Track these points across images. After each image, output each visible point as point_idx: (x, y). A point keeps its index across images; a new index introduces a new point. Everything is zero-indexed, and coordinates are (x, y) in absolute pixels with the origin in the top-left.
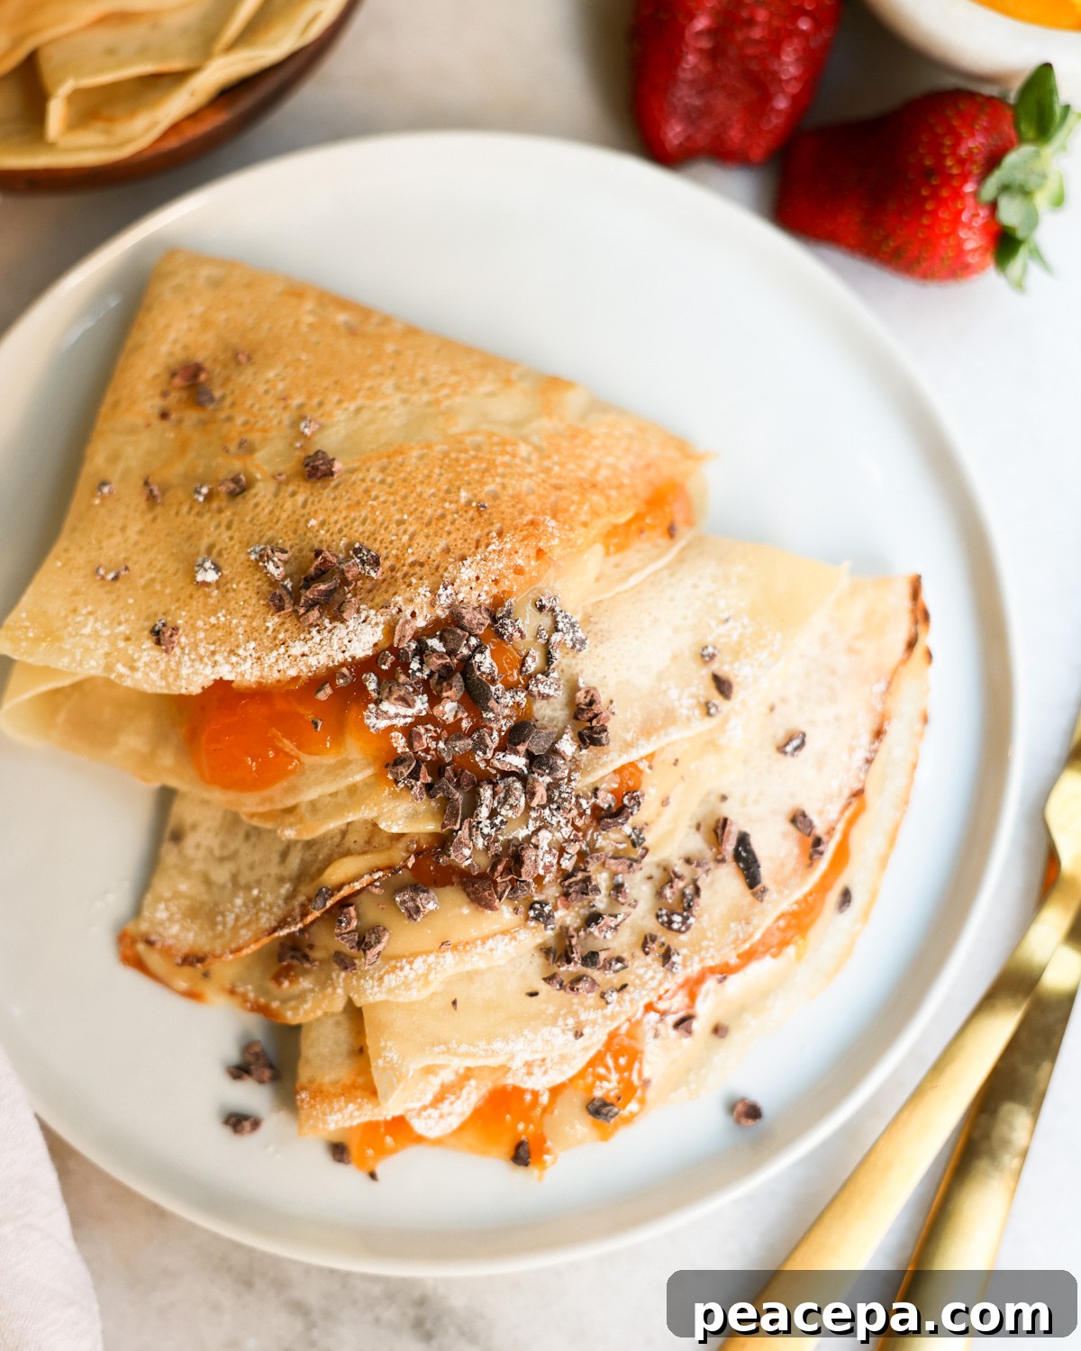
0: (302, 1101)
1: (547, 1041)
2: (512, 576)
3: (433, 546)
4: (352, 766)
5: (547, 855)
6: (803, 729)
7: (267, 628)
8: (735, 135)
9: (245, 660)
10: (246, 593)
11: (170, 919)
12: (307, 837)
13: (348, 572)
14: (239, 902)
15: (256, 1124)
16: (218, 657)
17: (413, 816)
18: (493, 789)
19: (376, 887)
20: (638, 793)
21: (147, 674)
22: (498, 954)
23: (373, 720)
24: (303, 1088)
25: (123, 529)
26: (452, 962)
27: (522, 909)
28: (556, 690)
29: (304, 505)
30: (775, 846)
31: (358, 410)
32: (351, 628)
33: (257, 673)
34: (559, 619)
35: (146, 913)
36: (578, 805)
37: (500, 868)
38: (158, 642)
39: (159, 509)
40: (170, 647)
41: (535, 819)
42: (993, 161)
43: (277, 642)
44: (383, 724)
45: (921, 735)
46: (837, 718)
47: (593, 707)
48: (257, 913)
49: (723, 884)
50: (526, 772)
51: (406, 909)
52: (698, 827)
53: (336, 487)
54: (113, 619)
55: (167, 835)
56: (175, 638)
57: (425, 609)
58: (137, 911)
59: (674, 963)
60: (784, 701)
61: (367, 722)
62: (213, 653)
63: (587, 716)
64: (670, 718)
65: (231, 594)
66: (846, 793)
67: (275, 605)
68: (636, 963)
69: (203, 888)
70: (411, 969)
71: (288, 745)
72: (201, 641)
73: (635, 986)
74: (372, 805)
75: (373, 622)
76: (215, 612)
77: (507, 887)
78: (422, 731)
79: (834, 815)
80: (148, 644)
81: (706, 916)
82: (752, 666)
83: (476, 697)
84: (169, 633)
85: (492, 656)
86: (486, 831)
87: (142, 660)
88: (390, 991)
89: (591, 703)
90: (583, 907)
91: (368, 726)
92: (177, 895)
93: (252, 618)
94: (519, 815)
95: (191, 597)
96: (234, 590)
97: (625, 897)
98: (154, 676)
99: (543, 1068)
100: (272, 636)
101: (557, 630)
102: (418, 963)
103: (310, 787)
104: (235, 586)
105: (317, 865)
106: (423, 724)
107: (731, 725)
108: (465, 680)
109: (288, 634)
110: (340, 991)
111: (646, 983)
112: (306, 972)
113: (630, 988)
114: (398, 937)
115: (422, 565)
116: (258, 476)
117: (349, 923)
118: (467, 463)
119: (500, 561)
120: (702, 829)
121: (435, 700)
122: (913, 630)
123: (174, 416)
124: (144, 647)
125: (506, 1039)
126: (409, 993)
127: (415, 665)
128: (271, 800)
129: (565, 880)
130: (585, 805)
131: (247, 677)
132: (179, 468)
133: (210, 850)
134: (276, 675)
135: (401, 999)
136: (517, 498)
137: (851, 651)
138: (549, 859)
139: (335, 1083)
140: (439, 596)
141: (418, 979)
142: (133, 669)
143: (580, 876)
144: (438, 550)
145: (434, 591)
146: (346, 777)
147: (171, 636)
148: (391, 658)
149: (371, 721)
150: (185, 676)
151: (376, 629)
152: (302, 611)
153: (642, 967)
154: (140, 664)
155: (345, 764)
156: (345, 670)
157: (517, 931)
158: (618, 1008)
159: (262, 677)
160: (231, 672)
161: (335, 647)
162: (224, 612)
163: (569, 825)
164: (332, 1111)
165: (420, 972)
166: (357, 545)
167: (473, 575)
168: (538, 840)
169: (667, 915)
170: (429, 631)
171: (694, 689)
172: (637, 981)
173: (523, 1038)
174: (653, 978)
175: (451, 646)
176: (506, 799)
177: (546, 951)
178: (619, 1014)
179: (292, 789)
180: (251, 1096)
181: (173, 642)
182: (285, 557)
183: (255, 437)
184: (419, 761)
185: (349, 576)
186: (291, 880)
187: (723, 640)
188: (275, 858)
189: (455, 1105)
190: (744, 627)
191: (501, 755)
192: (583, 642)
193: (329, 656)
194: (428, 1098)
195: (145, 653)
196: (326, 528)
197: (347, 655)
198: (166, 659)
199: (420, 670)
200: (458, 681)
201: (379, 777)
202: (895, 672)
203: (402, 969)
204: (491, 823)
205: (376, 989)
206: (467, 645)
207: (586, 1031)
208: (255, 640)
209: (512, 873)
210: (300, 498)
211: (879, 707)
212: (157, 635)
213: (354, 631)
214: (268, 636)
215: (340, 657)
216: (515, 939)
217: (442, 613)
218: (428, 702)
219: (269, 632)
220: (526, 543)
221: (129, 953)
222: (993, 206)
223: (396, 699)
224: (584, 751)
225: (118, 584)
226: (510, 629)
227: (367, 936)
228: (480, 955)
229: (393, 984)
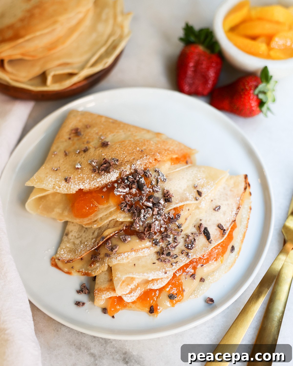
0: (96, 293)
1: (158, 275)
2: (149, 164)
3: (131, 158)
4: (111, 207)
5: (157, 227)
6: (220, 205)
7: (92, 176)
8: (200, 89)
9: (86, 183)
10: (87, 170)
11: (64, 253)
12: (99, 226)
13: (111, 163)
14: (82, 246)
15: (83, 304)
16: (80, 184)
17: (125, 217)
18: (144, 210)
19: (116, 236)
20: (179, 214)
21: (63, 189)
22: (145, 252)
23: (116, 192)
24: (96, 290)
25: (59, 161)
26: (134, 254)
27: (151, 241)
28: (159, 190)
29: (101, 152)
30: (213, 231)
31: (114, 135)
32: (111, 174)
33: (89, 186)
34: (160, 173)
35: (58, 253)
36: (165, 216)
37: (146, 229)
38: (66, 181)
39: (67, 157)
40: (69, 181)
41: (154, 218)
42: (256, 87)
43: (94, 179)
44: (118, 193)
45: (250, 212)
46: (228, 204)
47: (168, 193)
48: (86, 248)
49: (201, 240)
50: (152, 207)
51: (123, 239)
52: (195, 226)
53: (109, 148)
54: (56, 178)
55: (65, 234)
56: (70, 180)
57: (129, 170)
58: (56, 253)
59: (189, 255)
60: (215, 199)
61: (115, 193)
62: (79, 183)
63: (167, 195)
64: (187, 199)
65: (84, 170)
66: (231, 221)
67: (94, 171)
68: (180, 257)
69: (73, 245)
70: (124, 255)
71: (96, 204)
72: (76, 181)
73: (180, 262)
74: (115, 215)
75: (117, 172)
76: (80, 175)
77: (148, 235)
78: (128, 196)
79: (228, 226)
80: (64, 182)
81: (197, 246)
82: (206, 189)
83: (140, 188)
84: (69, 178)
85: (144, 179)
86: (143, 220)
87: (62, 185)
88: (119, 261)
89: (168, 192)
90: (167, 242)
91: (115, 194)
92: (67, 247)
93: (88, 175)
94: (150, 216)
95: (74, 172)
96: (85, 170)
97: (177, 240)
98: (65, 189)
99: (157, 283)
100: (93, 178)
101: (159, 176)
102: (126, 254)
103: (100, 214)
104: (85, 169)
105: (102, 233)
106: (128, 195)
107: (202, 203)
108: (138, 184)
109: (97, 177)
110: (106, 264)
111: (182, 261)
112: (98, 262)
113: (178, 262)
114: (121, 247)
115: (128, 162)
116: (91, 147)
117: (109, 244)
118: (139, 143)
119: (146, 160)
120: (196, 227)
121: (131, 188)
122: (246, 185)
123: (72, 139)
124: (63, 182)
125: (147, 273)
126: (123, 261)
127: (126, 181)
128: (91, 219)
129: (162, 234)
130: (166, 216)
131: (87, 187)
132: (73, 148)
133: (75, 237)
134: (93, 187)
135: (121, 262)
136: (150, 150)
137: (231, 191)
138: (158, 228)
139: (104, 288)
140: (132, 167)
141: (125, 257)
142: (60, 188)
143: (166, 233)
144: (132, 158)
145: (131, 166)
146: (109, 210)
147: (69, 179)
148: (121, 180)
149: (116, 193)
150: (72, 188)
151: (117, 174)
152: (100, 172)
153: (181, 257)
154: (61, 186)
155: (109, 207)
156: (110, 184)
157: (150, 247)
158: (175, 267)
159: (90, 188)
160: (83, 187)
161: (108, 179)
162: (82, 174)
163: (163, 220)
164: (103, 294)
165: (126, 256)
166: (113, 158)
167: (140, 163)
168: (155, 223)
169: (187, 245)
170: (130, 175)
171: (193, 194)
172: (180, 261)
173: (152, 273)
174: (184, 260)
175: (135, 177)
176: (147, 213)
177: (157, 253)
178: (176, 268)
179: (96, 215)
180: (82, 298)
181: (70, 181)
182: (97, 161)
183: (90, 140)
184: (127, 204)
185: (111, 164)
186: (95, 238)
187: (199, 184)
188: (91, 234)
189: (134, 294)
190: (204, 181)
191: (146, 202)
192: (166, 179)
193: (106, 181)
194: (128, 292)
195: (63, 184)
196: (106, 155)
197: (110, 180)
198: (68, 185)
199: (127, 182)
200: (136, 184)
201: (117, 209)
202: (242, 195)
203: (122, 255)
204: (144, 218)
205: (115, 261)
206: (138, 177)
207: (167, 272)
208: (89, 179)
209: (149, 231)
210: (100, 151)
211: (238, 203)
212: (66, 180)
213: (112, 175)
214: (92, 178)
215: (109, 181)
216: (150, 249)
217: (133, 171)
218: (129, 189)
219: (92, 177)
220: (152, 157)
221: (53, 263)
222: (257, 95)
223: (121, 187)
224: (166, 203)
225: (57, 171)
226: (148, 174)
227: (113, 247)
228: (141, 252)
229: (120, 259)
